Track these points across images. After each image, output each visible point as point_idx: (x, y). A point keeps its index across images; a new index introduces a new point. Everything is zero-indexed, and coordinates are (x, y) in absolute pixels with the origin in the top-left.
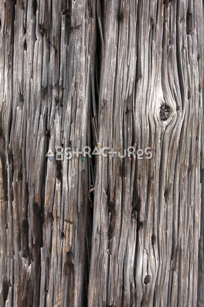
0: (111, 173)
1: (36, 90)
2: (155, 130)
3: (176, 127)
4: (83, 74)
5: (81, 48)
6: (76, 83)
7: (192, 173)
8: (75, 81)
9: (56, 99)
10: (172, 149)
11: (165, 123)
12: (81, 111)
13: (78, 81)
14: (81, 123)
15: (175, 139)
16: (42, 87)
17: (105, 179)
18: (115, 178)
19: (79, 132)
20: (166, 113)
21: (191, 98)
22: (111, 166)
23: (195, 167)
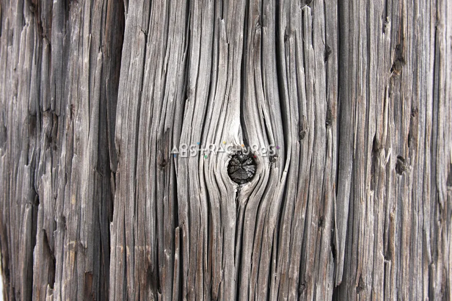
0: (131, 284)
1: (20, 119)
2: (220, 202)
3: (267, 196)
4: (84, 89)
5: (80, 37)
6: (72, 105)
7: (306, 294)
8: (71, 102)
9: (47, 136)
10: (259, 243)
11: (246, 187)
12: (80, 161)
13: (75, 103)
14: (79, 183)
15: (266, 221)
16: (29, 112)
17: (120, 294)
18: (137, 293)
19: (77, 200)
20: (248, 169)
21: (306, 137)
22: (130, 269)
23: (315, 282)
